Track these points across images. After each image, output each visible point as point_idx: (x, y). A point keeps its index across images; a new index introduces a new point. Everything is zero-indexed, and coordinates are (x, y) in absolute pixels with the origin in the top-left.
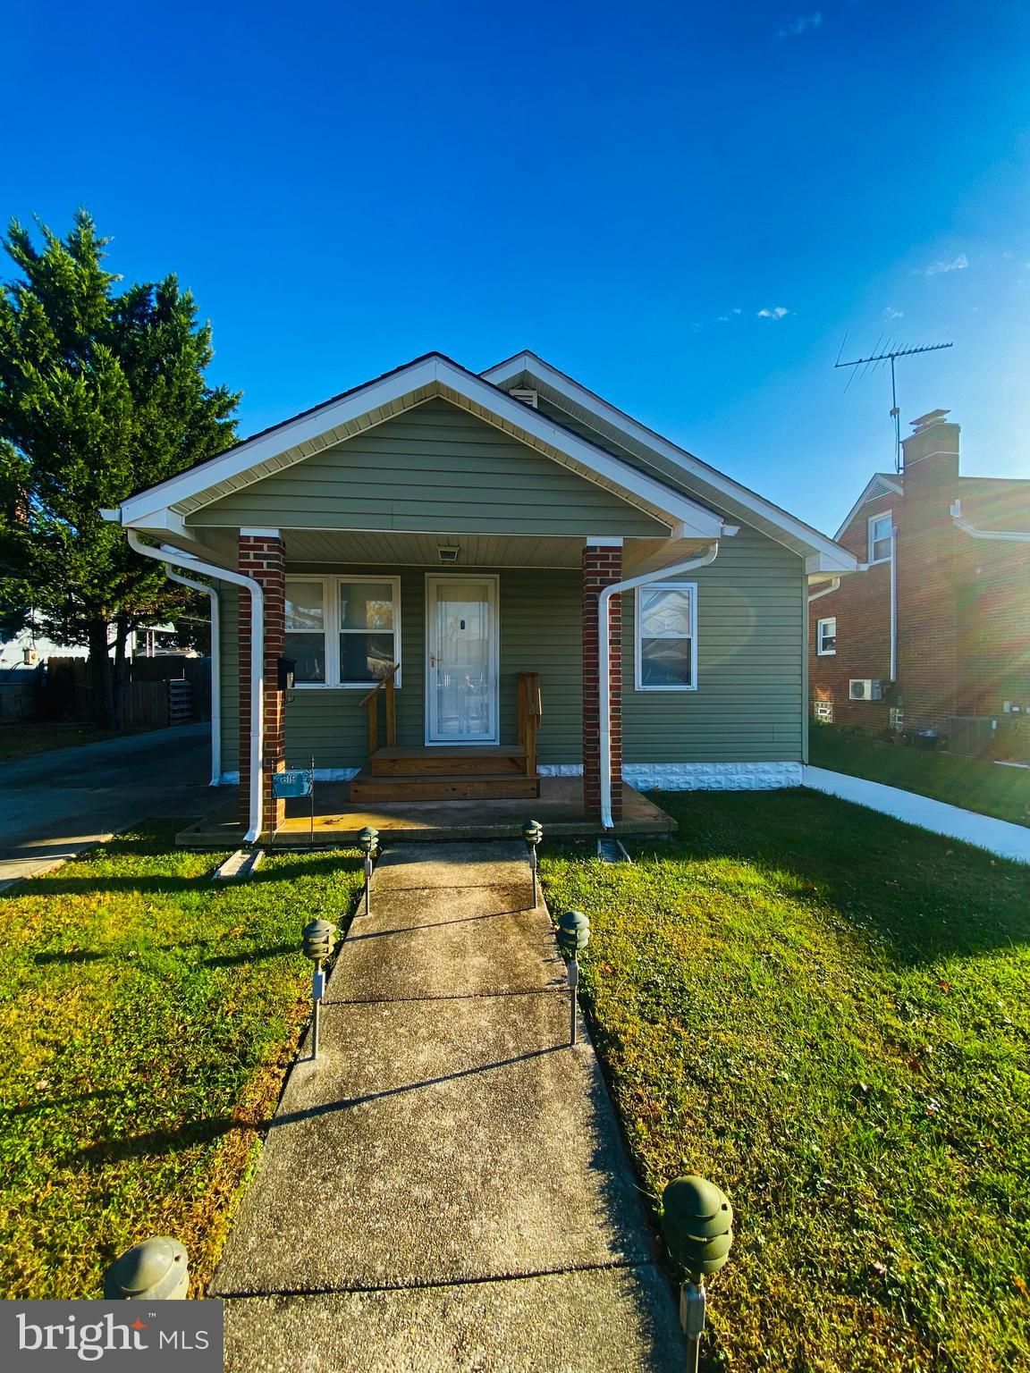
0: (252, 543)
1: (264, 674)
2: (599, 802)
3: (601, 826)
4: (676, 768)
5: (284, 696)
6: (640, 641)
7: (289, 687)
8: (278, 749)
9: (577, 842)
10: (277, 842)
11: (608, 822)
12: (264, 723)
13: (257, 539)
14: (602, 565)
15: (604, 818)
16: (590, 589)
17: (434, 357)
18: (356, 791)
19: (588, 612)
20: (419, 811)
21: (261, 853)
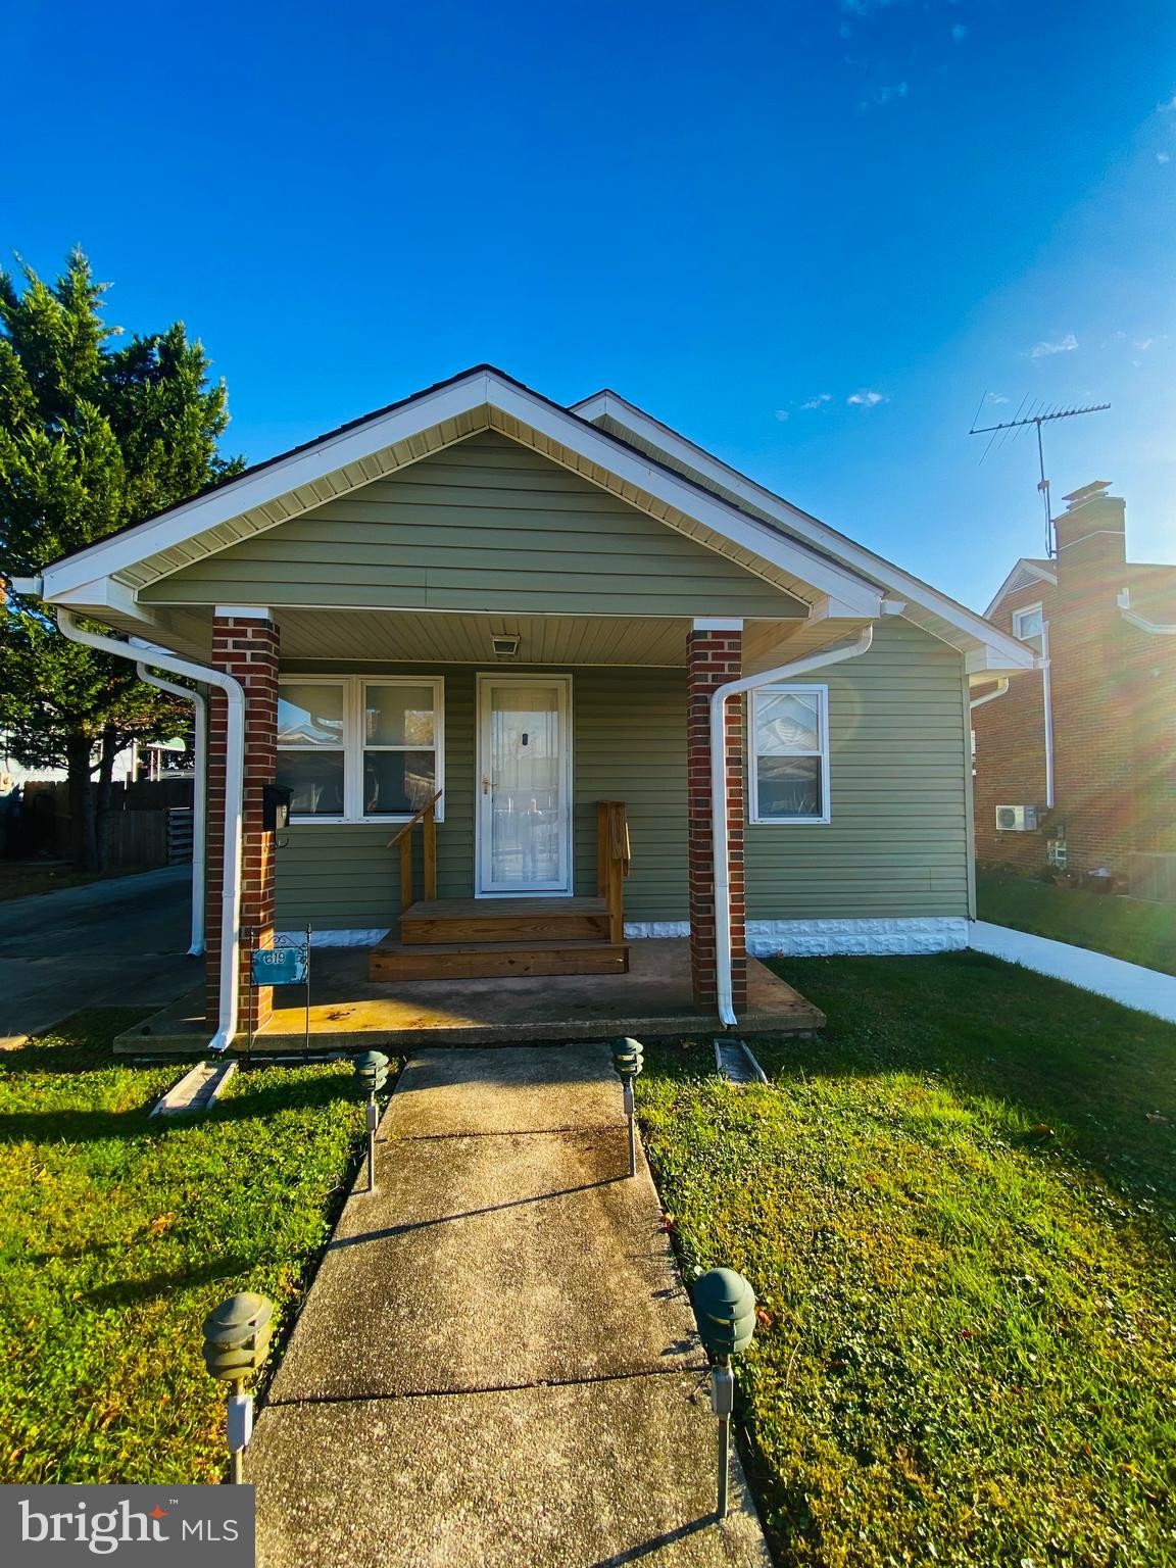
0: (231, 626)
1: (244, 809)
2: (714, 986)
3: (719, 1022)
4: (805, 926)
5: (273, 838)
6: (755, 759)
7: (280, 824)
8: (262, 914)
9: (686, 1046)
10: (258, 1048)
11: (729, 1017)
12: (243, 877)
13: (238, 621)
14: (715, 656)
15: (722, 1009)
16: (698, 689)
17: (484, 372)
18: (378, 966)
19: (696, 720)
20: (464, 995)
21: (234, 1065)
